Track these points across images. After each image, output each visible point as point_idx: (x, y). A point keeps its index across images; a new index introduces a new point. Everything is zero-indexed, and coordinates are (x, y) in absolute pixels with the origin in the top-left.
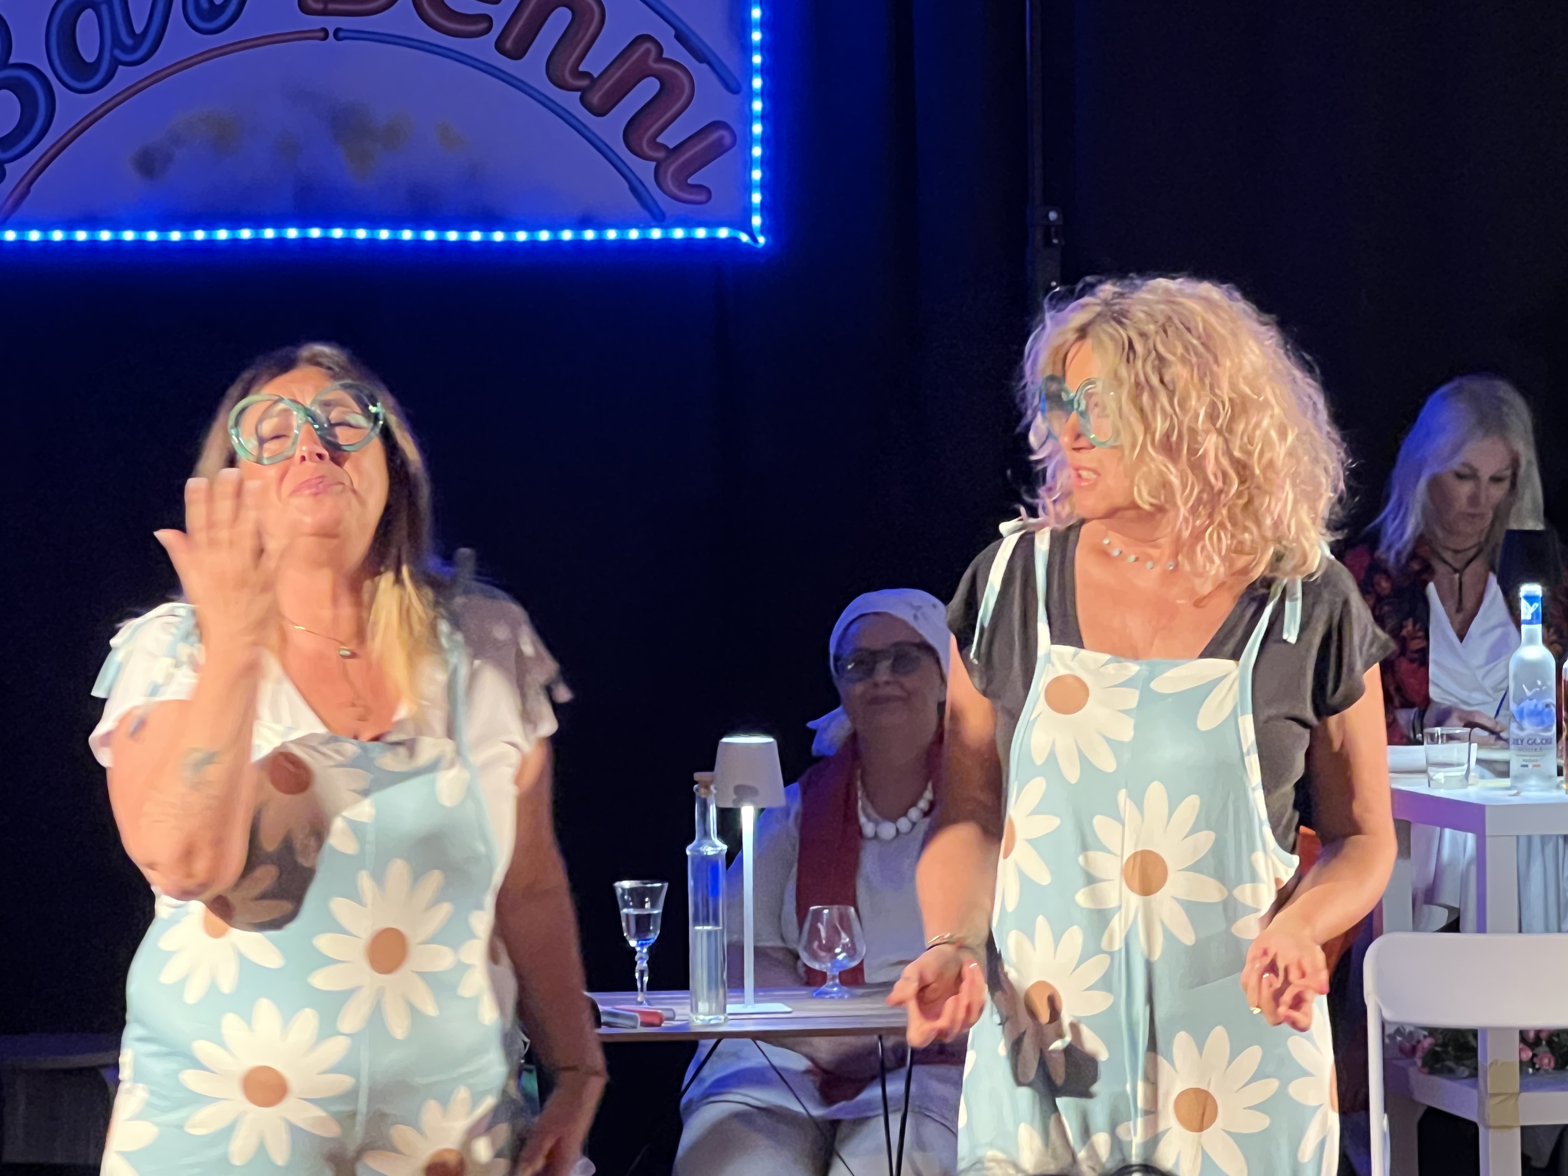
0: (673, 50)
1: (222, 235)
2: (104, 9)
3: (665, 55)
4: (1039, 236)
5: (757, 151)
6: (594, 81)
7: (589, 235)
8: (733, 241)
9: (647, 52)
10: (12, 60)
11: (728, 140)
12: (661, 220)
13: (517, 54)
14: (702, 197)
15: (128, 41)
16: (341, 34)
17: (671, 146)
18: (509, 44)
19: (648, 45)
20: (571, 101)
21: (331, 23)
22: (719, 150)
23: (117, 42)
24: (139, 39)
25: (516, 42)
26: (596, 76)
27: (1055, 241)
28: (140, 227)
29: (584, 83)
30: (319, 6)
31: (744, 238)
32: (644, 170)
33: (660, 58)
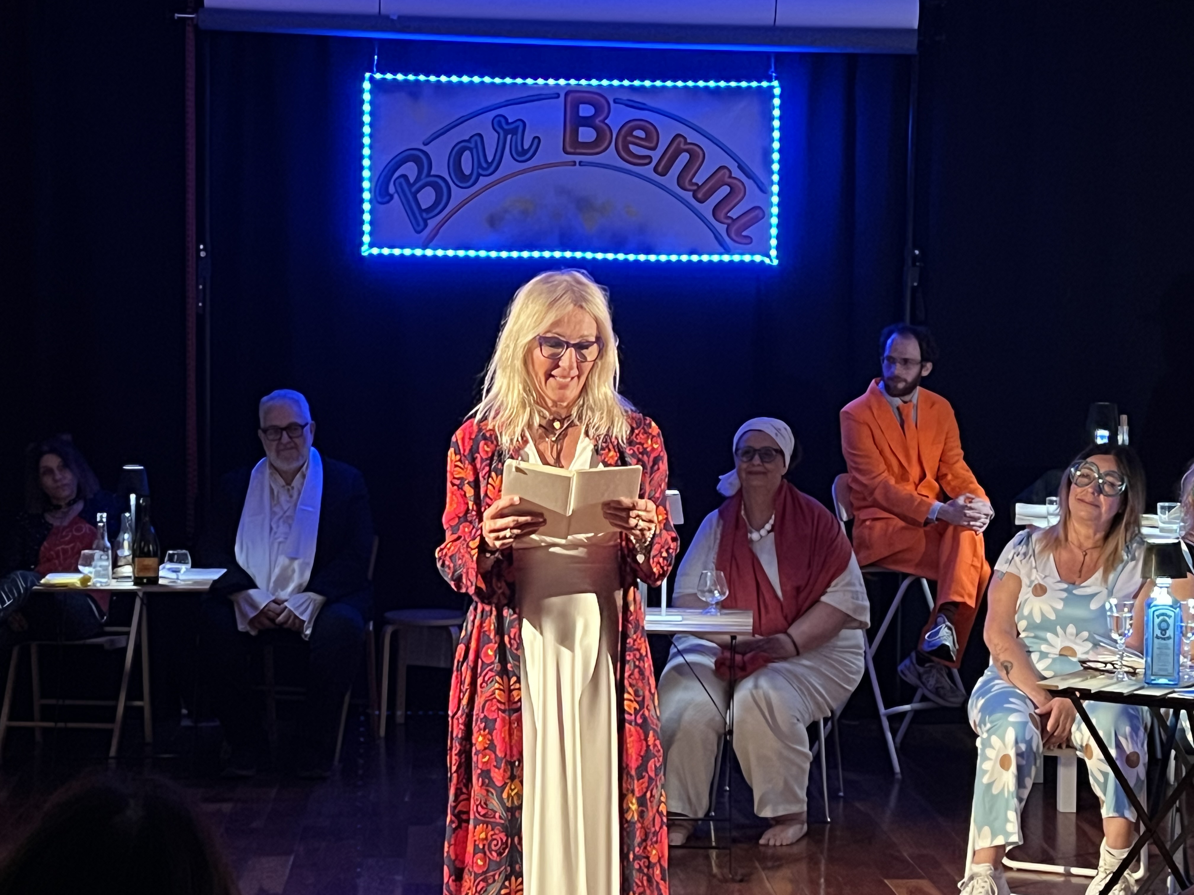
0: (737, 173)
1: (525, 254)
2: (474, 151)
3: (733, 175)
4: (910, 262)
5: (774, 221)
6: (699, 187)
7: (695, 258)
8: (762, 262)
9: (724, 174)
10: (433, 173)
11: (761, 215)
12: (728, 251)
13: (663, 174)
14: (748, 241)
15: (484, 165)
16: (582, 164)
17: (734, 217)
18: (660, 169)
19: (726, 171)
20: (688, 196)
21: (578, 158)
22: (757, 220)
23: (480, 166)
24: (490, 164)
25: (663, 168)
26: (700, 184)
27: (918, 264)
28: (488, 250)
29: (695, 188)
30: (572, 151)
31: (767, 261)
32: (722, 228)
33: (730, 177)
